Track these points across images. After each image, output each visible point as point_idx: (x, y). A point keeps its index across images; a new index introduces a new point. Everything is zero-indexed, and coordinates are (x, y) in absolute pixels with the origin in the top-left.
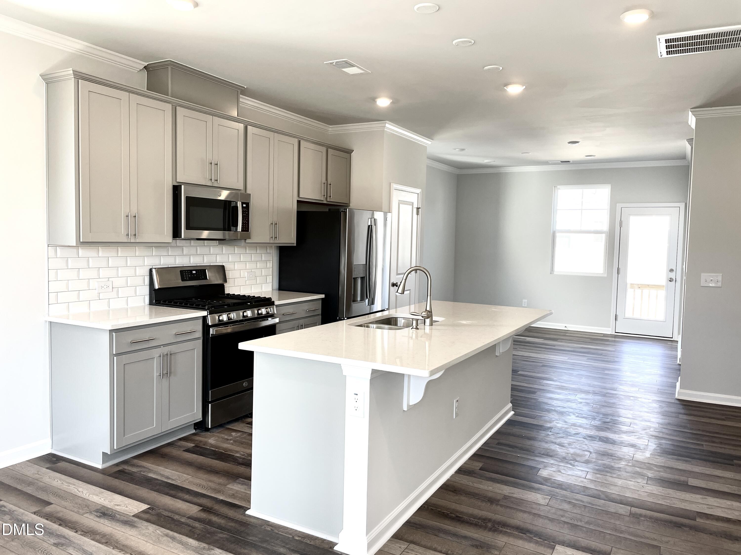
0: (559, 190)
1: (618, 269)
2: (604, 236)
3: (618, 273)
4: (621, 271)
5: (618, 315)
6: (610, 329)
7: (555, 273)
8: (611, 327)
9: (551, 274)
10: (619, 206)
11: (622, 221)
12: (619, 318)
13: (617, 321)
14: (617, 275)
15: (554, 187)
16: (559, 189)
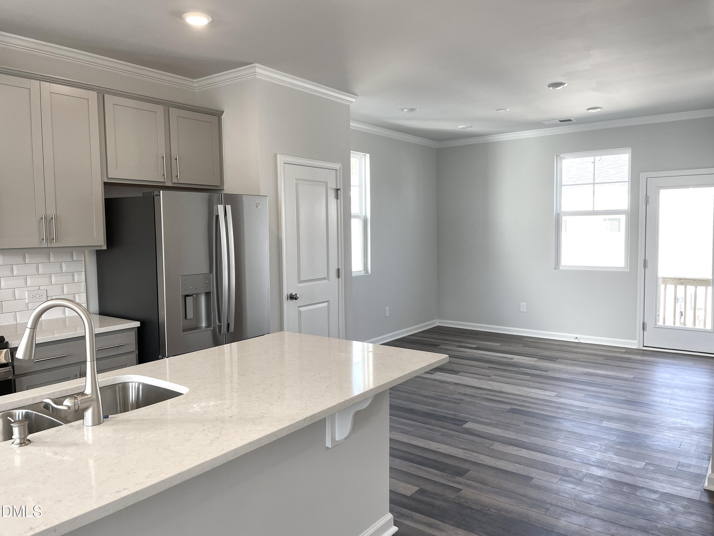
0: (563, 160)
1: (645, 261)
2: (623, 218)
3: (645, 266)
4: (649, 264)
5: (646, 323)
6: (636, 342)
7: (561, 268)
8: (637, 339)
9: (555, 269)
10: (643, 176)
11: (649, 196)
12: (648, 327)
13: (646, 331)
14: (643, 269)
15: (557, 156)
16: (564, 158)
